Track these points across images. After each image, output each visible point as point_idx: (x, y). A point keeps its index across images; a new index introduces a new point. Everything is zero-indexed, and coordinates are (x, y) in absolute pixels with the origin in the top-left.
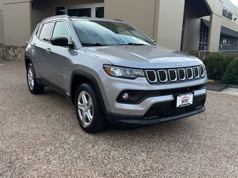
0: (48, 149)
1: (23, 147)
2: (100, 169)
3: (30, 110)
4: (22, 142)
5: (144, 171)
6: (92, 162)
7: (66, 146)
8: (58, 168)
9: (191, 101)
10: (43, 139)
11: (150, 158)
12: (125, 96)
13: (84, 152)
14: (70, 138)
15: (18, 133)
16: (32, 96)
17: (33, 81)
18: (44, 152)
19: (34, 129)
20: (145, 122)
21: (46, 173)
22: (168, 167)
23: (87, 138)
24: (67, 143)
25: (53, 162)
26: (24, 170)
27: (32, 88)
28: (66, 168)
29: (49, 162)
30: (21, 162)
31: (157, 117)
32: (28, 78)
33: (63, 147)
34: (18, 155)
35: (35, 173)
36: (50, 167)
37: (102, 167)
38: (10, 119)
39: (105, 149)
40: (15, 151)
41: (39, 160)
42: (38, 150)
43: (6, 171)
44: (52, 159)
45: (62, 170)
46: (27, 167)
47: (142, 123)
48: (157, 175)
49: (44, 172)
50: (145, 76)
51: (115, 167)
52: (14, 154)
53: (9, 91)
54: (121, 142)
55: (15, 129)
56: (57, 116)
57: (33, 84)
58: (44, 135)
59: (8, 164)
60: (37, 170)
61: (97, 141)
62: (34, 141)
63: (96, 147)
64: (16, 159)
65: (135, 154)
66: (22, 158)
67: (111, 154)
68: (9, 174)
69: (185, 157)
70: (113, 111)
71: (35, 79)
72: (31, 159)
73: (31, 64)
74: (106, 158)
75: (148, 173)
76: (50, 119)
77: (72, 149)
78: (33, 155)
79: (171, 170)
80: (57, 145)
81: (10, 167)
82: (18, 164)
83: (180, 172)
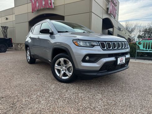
0: (39, 94)
1: (22, 93)
2: (74, 106)
3: (27, 72)
4: (22, 90)
5: (104, 106)
6: (68, 101)
7: (50, 91)
8: (46, 107)
9: (124, 61)
10: (35, 87)
11: (105, 97)
12: (87, 58)
13: (61, 95)
14: (52, 86)
15: (20, 84)
16: (29, 65)
17: (29, 57)
18: (36, 96)
19: (29, 81)
20: (100, 74)
21: (38, 111)
22: (118, 102)
23: (62, 86)
24: (50, 89)
25: (42, 102)
26: (22, 109)
27: (29, 61)
28: (51, 106)
29: (39, 102)
30: (20, 103)
31: (106, 71)
32: (27, 56)
33: (48, 92)
34: (19, 98)
35: (30, 111)
36: (40, 106)
37: (75, 105)
38: (16, 77)
39: (74, 92)
40: (17, 96)
41: (33, 101)
42: (32, 94)
43: (10, 110)
44: (41, 100)
45: (49, 108)
46: (24, 106)
47: (98, 74)
48: (114, 108)
49: (36, 110)
50: (100, 46)
51: (84, 104)
52: (16, 98)
53: (16, 63)
54: (83, 87)
55: (18, 82)
56: (43, 74)
57: (29, 58)
58: (35, 85)
59: (11, 105)
60: (31, 108)
61: (69, 87)
62: (29, 89)
63: (69, 91)
64: (17, 101)
65: (95, 95)
66: (22, 100)
67: (79, 95)
68: (11, 112)
69: (125, 95)
70: (80, 68)
71: (30, 55)
72: (27, 100)
73: (28, 48)
74: (77, 98)
75: (107, 107)
76: (39, 76)
77: (54, 93)
78: (29, 98)
79: (121, 104)
80: (44, 91)
81: (12, 107)
82: (18, 105)
83: (127, 106)
